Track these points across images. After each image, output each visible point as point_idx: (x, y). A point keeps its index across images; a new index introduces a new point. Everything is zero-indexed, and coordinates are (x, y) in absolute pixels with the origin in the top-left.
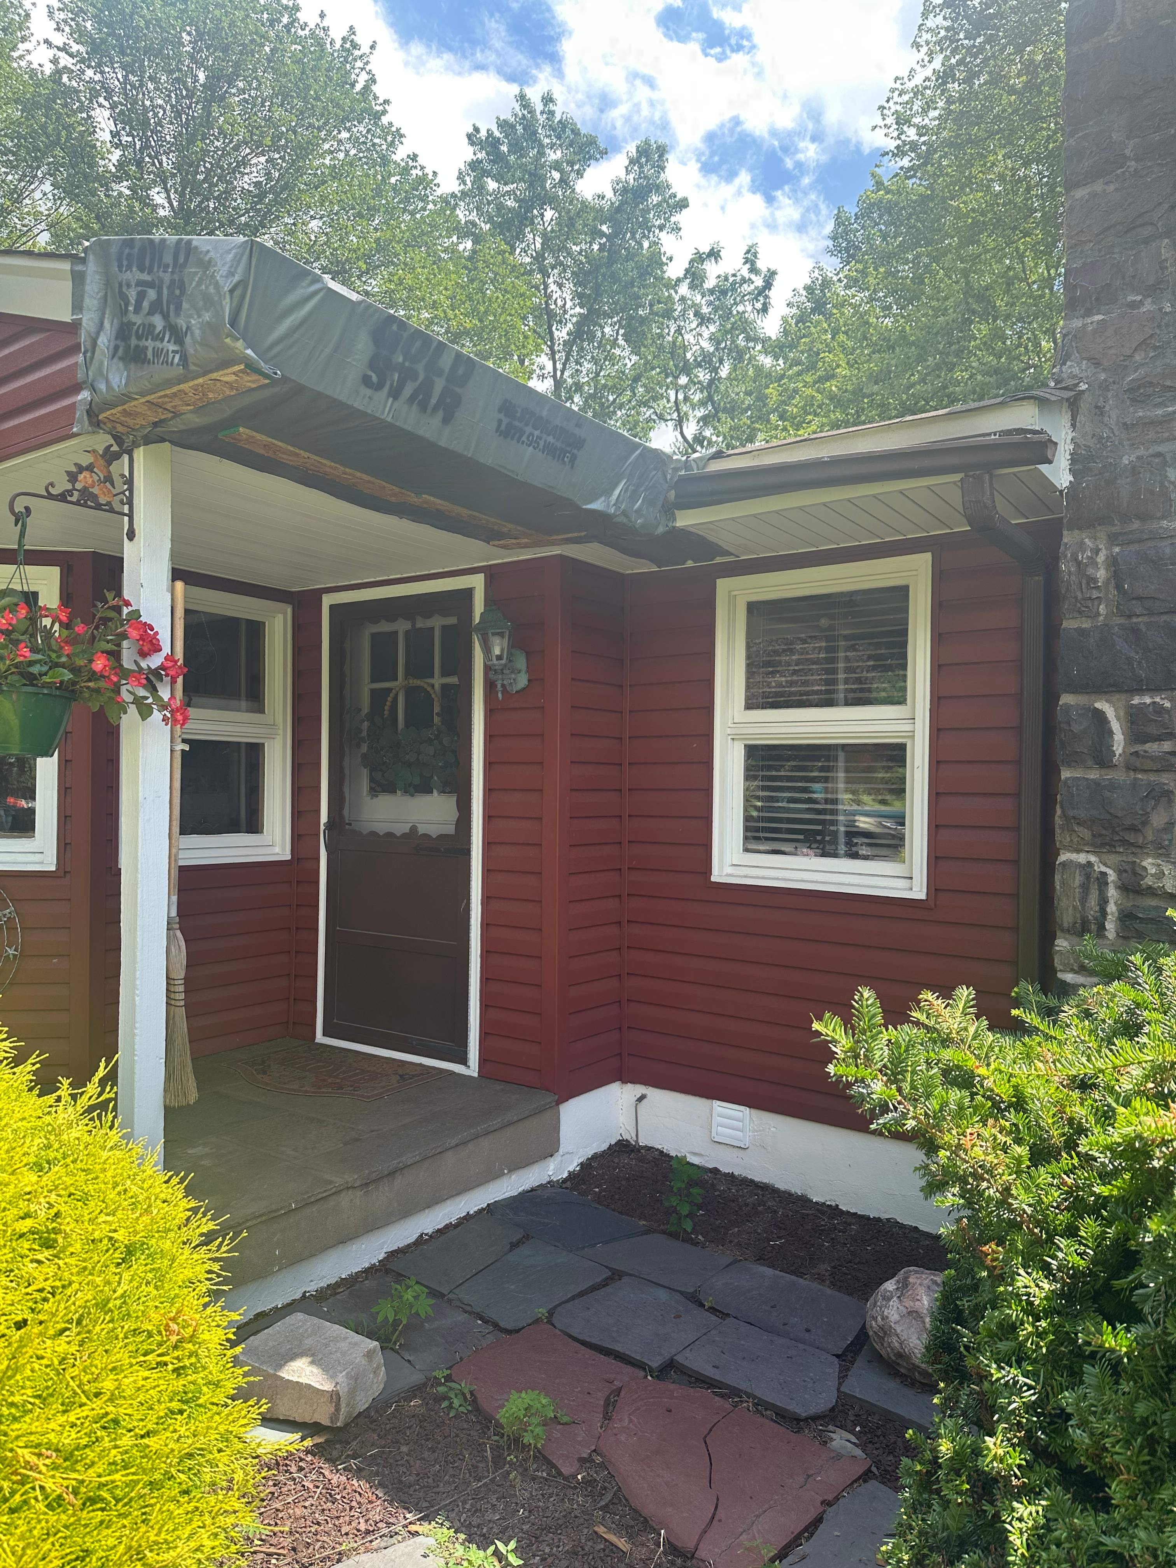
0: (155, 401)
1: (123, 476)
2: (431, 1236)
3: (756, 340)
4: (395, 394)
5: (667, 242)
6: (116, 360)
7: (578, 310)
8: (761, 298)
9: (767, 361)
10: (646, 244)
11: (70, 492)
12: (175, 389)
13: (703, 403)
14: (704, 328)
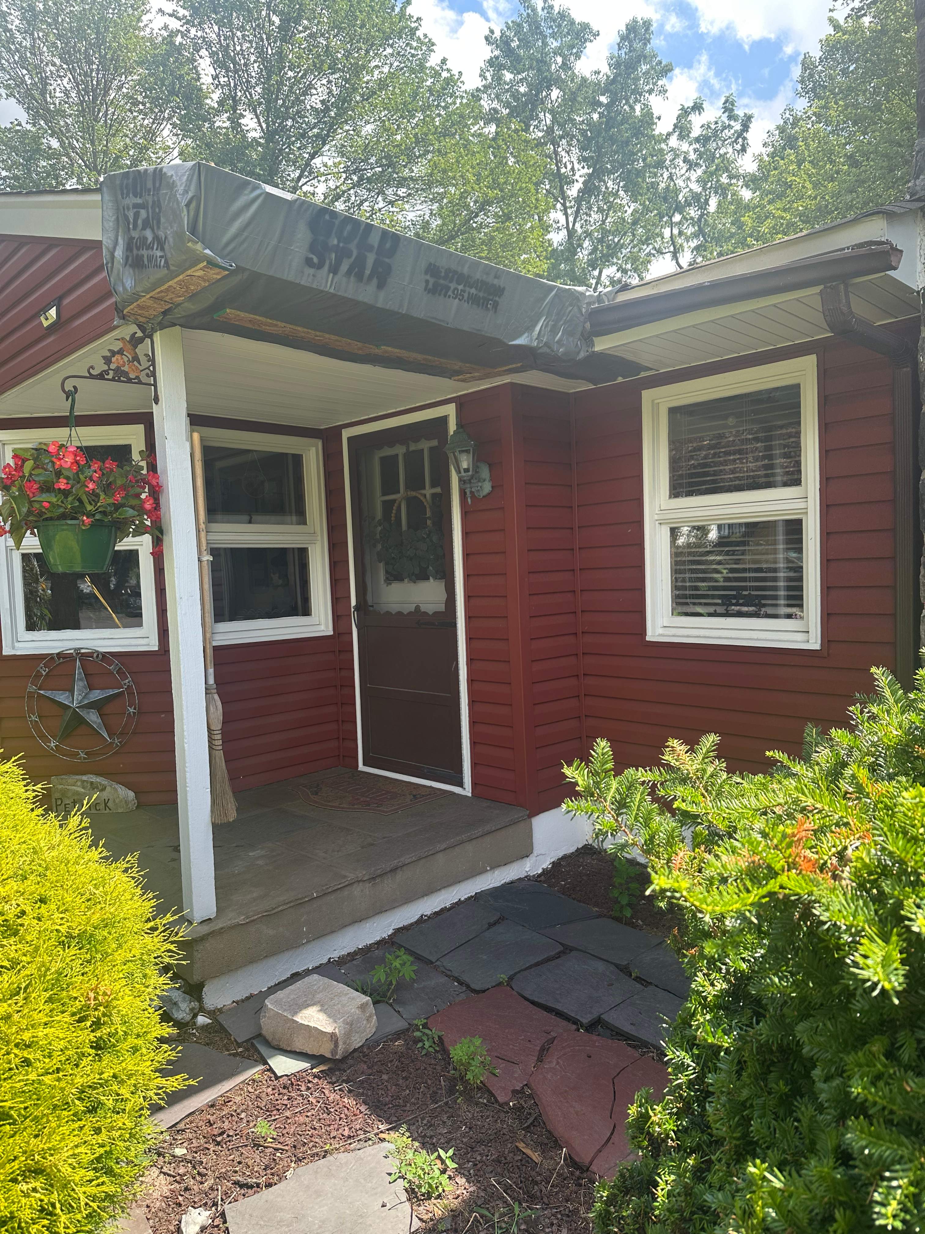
0: (156, 296)
1: (147, 355)
2: (429, 917)
3: (737, 177)
4: (334, 270)
5: (656, 103)
6: (127, 267)
7: (586, 171)
8: (740, 140)
9: (746, 194)
10: (638, 108)
11: (107, 372)
12: (166, 286)
13: (695, 235)
14: (692, 172)
